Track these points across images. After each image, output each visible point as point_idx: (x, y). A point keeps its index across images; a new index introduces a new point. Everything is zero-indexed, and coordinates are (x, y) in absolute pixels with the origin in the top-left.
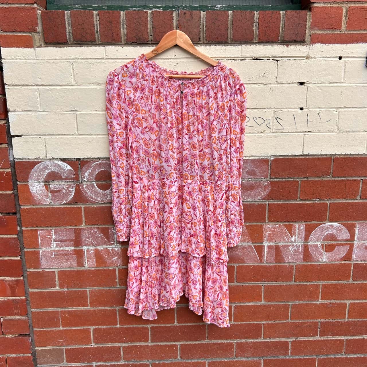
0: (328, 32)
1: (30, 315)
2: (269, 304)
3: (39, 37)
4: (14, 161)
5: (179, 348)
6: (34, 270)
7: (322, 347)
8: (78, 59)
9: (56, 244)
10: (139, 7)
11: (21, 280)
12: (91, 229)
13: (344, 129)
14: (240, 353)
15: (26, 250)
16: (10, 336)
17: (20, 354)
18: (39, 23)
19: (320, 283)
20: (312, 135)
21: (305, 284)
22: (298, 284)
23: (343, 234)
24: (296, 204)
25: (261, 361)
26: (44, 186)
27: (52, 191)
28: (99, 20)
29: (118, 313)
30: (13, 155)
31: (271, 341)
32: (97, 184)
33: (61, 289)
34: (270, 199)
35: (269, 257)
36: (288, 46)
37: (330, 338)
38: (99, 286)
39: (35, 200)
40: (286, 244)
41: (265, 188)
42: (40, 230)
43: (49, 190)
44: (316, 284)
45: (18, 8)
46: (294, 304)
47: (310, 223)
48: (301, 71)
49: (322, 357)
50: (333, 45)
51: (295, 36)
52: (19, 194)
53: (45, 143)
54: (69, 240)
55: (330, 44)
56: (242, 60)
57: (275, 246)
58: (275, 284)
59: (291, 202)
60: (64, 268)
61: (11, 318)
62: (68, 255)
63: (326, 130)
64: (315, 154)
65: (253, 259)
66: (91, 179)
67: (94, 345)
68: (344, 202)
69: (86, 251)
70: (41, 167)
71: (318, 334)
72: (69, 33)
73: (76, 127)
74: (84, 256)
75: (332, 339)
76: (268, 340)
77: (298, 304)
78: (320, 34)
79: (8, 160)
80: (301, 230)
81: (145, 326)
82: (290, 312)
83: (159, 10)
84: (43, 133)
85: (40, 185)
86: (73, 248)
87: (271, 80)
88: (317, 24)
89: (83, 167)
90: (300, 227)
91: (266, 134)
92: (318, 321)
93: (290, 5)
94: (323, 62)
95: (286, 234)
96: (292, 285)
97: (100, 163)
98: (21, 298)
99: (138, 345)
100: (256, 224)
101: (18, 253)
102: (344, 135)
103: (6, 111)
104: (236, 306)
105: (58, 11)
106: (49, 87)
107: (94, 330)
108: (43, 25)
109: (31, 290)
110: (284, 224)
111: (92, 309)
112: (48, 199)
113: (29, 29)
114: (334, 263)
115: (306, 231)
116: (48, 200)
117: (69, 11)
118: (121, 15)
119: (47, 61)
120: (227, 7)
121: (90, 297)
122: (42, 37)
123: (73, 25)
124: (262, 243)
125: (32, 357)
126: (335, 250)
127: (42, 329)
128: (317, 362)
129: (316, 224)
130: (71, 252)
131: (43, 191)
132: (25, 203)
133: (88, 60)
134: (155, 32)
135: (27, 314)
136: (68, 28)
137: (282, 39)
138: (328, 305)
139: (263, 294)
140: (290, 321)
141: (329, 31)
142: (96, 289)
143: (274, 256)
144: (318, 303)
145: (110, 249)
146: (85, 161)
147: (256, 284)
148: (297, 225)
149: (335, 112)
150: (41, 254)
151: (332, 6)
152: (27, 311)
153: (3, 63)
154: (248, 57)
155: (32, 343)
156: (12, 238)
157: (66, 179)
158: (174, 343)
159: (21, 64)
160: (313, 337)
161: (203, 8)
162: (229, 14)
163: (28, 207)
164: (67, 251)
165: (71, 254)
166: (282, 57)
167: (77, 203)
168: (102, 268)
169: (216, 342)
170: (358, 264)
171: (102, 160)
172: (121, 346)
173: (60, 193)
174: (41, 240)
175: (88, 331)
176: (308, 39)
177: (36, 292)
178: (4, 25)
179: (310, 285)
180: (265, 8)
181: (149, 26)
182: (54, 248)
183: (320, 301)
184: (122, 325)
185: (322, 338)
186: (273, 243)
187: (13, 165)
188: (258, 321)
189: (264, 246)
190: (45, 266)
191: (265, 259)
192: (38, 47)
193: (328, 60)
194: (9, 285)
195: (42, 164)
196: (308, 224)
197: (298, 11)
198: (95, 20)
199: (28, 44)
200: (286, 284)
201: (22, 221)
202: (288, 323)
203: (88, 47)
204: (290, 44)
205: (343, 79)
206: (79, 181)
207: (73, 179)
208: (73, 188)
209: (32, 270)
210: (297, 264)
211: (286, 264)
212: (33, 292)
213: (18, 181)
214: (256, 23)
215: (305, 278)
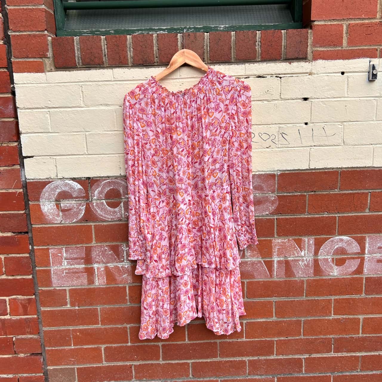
0: (330, 49)
1: (42, 334)
2: (281, 320)
3: (50, 62)
4: (26, 181)
5: (190, 366)
6: (46, 289)
7: (337, 364)
8: (87, 81)
9: (67, 262)
10: (145, 30)
11: (32, 298)
12: (101, 246)
13: (350, 142)
14: (253, 371)
15: (37, 268)
16: (22, 355)
17: (32, 373)
18: (49, 49)
19: (331, 298)
20: (318, 149)
21: (316, 299)
22: (309, 299)
23: (353, 247)
24: (304, 218)
25: (274, 379)
26: (55, 206)
27: (63, 210)
28: (106, 45)
29: (128, 330)
30: (25, 176)
31: (284, 358)
32: (107, 202)
33: (72, 307)
34: (278, 214)
35: (279, 272)
36: (290, 63)
37: (345, 354)
38: (109, 303)
39: (46, 219)
40: (296, 259)
41: (273, 203)
42: (51, 248)
43: (60, 209)
44: (328, 299)
45: (30, 35)
46: (307, 320)
47: (319, 237)
48: (304, 86)
49: (337, 374)
50: (336, 61)
51: (298, 53)
52: (31, 214)
53: (56, 163)
54: (79, 258)
55: (332, 60)
56: (245, 78)
57: (285, 260)
58: (286, 300)
59: (299, 217)
60: (75, 286)
61: (23, 336)
62: (79, 273)
63: (332, 144)
64: (321, 168)
65: (263, 274)
66: (101, 197)
67: (105, 364)
68: (353, 216)
69: (97, 268)
70: (52, 187)
71: (331, 351)
72: (78, 57)
73: (86, 147)
74: (95, 273)
75: (347, 355)
76: (281, 357)
77: (310, 320)
78: (321, 51)
79: (21, 180)
80: (311, 244)
81: (155, 344)
82: (302, 327)
83: (164, 32)
84: (54, 153)
85: (51, 205)
86: (84, 266)
87: (275, 96)
88: (318, 41)
89: (92, 186)
90: (309, 241)
91: (272, 149)
92: (331, 336)
93: (292, 23)
94: (326, 78)
95: (296, 249)
96: (303, 300)
97: (109, 181)
98: (33, 316)
99: (150, 364)
100: (265, 239)
101: (30, 271)
102: (351, 149)
103: (18, 134)
104: (247, 322)
105: (68, 37)
106: (59, 109)
107: (106, 349)
108: (53, 51)
109: (43, 309)
110: (294, 238)
111: (103, 327)
113: (40, 55)
114: (345, 277)
115: (315, 245)
116: (59, 219)
117: (78, 37)
118: (127, 39)
119: (57, 84)
120: (230, 27)
121: (101, 315)
122: (52, 63)
123: (81, 50)
124: (272, 258)
125: (44, 376)
126: (346, 263)
127: (54, 348)
128: (332, 380)
129: (324, 238)
130: (82, 270)
131: (54, 210)
132: (37, 223)
133: (96, 83)
134: (160, 54)
135: (39, 333)
136: (77, 53)
137: (285, 56)
138: (341, 320)
139: (274, 310)
140: (302, 337)
141: (331, 47)
142: (107, 306)
143: (284, 271)
144: (331, 318)
145: (120, 266)
146: (94, 180)
147: (267, 300)
148: (306, 239)
149: (340, 126)
150: (52, 273)
151: (332, 23)
152: (39, 330)
153: (16, 87)
154: (251, 75)
155: (44, 362)
156: (24, 257)
157: (76, 198)
158: (185, 361)
159: (32, 88)
160: (327, 354)
161: (207, 30)
162: (232, 35)
163: (39, 226)
164: (78, 269)
165: (82, 272)
166: (285, 74)
167: (87, 221)
168: (112, 286)
169: (228, 360)
170: (370, 278)
171: (111, 178)
172: (132, 365)
173: (71, 212)
174: (52, 259)
175: (99, 349)
176: (310, 56)
177: (48, 311)
178: (16, 52)
179: (321, 300)
180: (267, 28)
181: (155, 48)
182: (65, 266)
183: (333, 317)
184: (134, 343)
185: (336, 355)
186: (282, 258)
187: (25, 185)
188: (270, 338)
189: (274, 261)
190: (57, 284)
191: (275, 273)
192: (49, 71)
193: (331, 76)
194: (21, 304)
195: (53, 184)
196: (317, 238)
197: (299, 30)
198: (102, 44)
199: (39, 69)
200: (297, 299)
201: (34, 240)
202: (301, 339)
203: (96, 69)
204: (292, 61)
205: (346, 94)
206: (89, 199)
207: (83, 197)
208: (83, 206)
209: (43, 289)
210: (308, 279)
211: (296, 279)
212: (45, 311)
213: (29, 200)
214: (258, 42)
215: (316, 293)
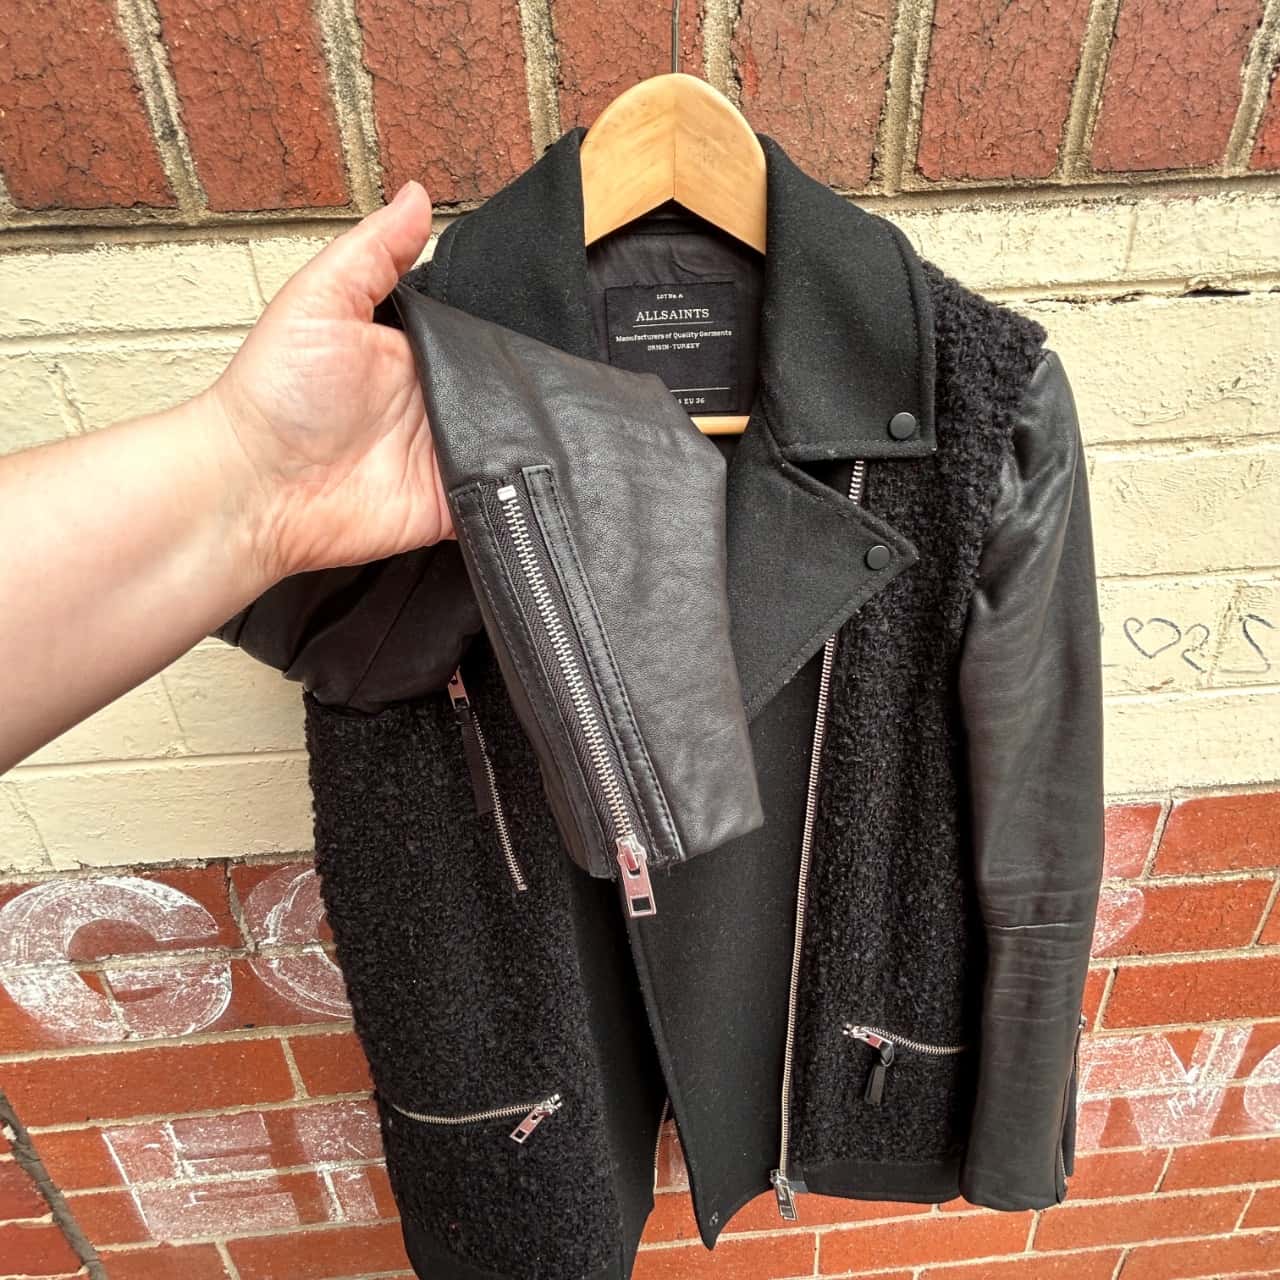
2: (1050, 1255)
6: (126, 1247)
8: (86, 333)
9: (195, 1165)
12: (335, 1108)
15: (66, 1194)
19: (1250, 1188)
21: (1195, 1194)
22: (1168, 1196)
24: (1237, 960)
26: (78, 978)
27: (124, 993)
28: (159, 37)
34: (1129, 954)
39: (48, 1033)
40: (1159, 1092)
41: (1119, 915)
42: (108, 1128)
43: (107, 990)
44: (1237, 1192)
46: (1141, 1248)
53: (22, 803)
54: (246, 1152)
56: (1115, 300)
57: (1114, 1100)
58: (1084, 1204)
59: (1214, 958)
60: (246, 1232)
62: (255, 1195)
66: (298, 938)
69: (331, 1175)
70: (36, 907)
74: (326, 1189)
80: (1232, 1045)
82: (1118, 1266)
85: (56, 977)
89: (248, 894)
90: (1229, 1036)
91: (1173, 696)
95: (1168, 1063)
96: (1147, 1200)
101: (37, 1206)
104: (928, 1270)
110: (1170, 1030)
112: (115, 1023)
115: (1249, 1046)
116: (113, 1028)
130: (267, 1186)
131: (76, 997)
132: (9, 1048)
133: (152, 343)
139: (1032, 1233)
143: (1102, 1131)
144: (1230, 1236)
146: (252, 868)
148: (1219, 1031)
150: (138, 1202)
164: (248, 1182)
165: (267, 1191)
167: (251, 1026)
173: (165, 998)
174: (123, 1161)
179: (1212, 1195)
182: (186, 1176)
183: (1236, 1233)
186: (1106, 1092)
195: (36, 896)
196: (1264, 1024)
198: (130, 31)
200: (1125, 1201)
201: (13, 1105)
206: (243, 947)
208: (218, 975)
210: (1183, 1145)
211: (1140, 1149)
215: (1201, 1180)
